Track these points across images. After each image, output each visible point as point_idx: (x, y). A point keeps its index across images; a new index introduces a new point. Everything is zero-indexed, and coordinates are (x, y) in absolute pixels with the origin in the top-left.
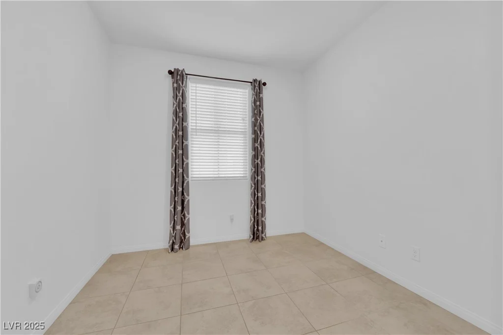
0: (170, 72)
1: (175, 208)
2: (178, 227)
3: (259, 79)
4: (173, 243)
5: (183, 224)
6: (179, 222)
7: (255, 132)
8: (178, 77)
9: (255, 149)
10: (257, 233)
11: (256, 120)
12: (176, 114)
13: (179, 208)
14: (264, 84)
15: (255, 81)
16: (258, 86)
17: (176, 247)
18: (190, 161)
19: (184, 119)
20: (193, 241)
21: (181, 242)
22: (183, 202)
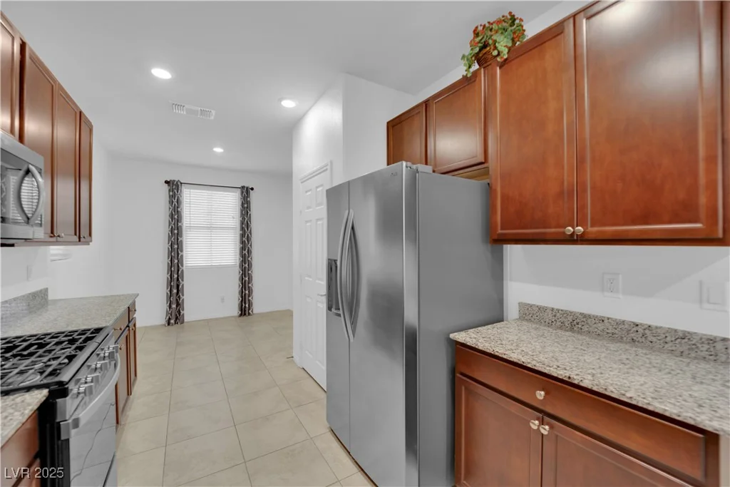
0: (167, 182)
1: (171, 291)
2: (174, 306)
3: (246, 185)
4: (169, 319)
5: (178, 304)
6: (174, 301)
7: (242, 229)
8: (174, 187)
9: (242, 242)
10: (245, 309)
11: (244, 219)
12: (172, 216)
13: (175, 291)
14: (252, 189)
15: (243, 187)
16: (246, 192)
17: (172, 321)
18: (184, 253)
19: (179, 220)
20: (186, 319)
21: (177, 318)
22: (178, 286)
